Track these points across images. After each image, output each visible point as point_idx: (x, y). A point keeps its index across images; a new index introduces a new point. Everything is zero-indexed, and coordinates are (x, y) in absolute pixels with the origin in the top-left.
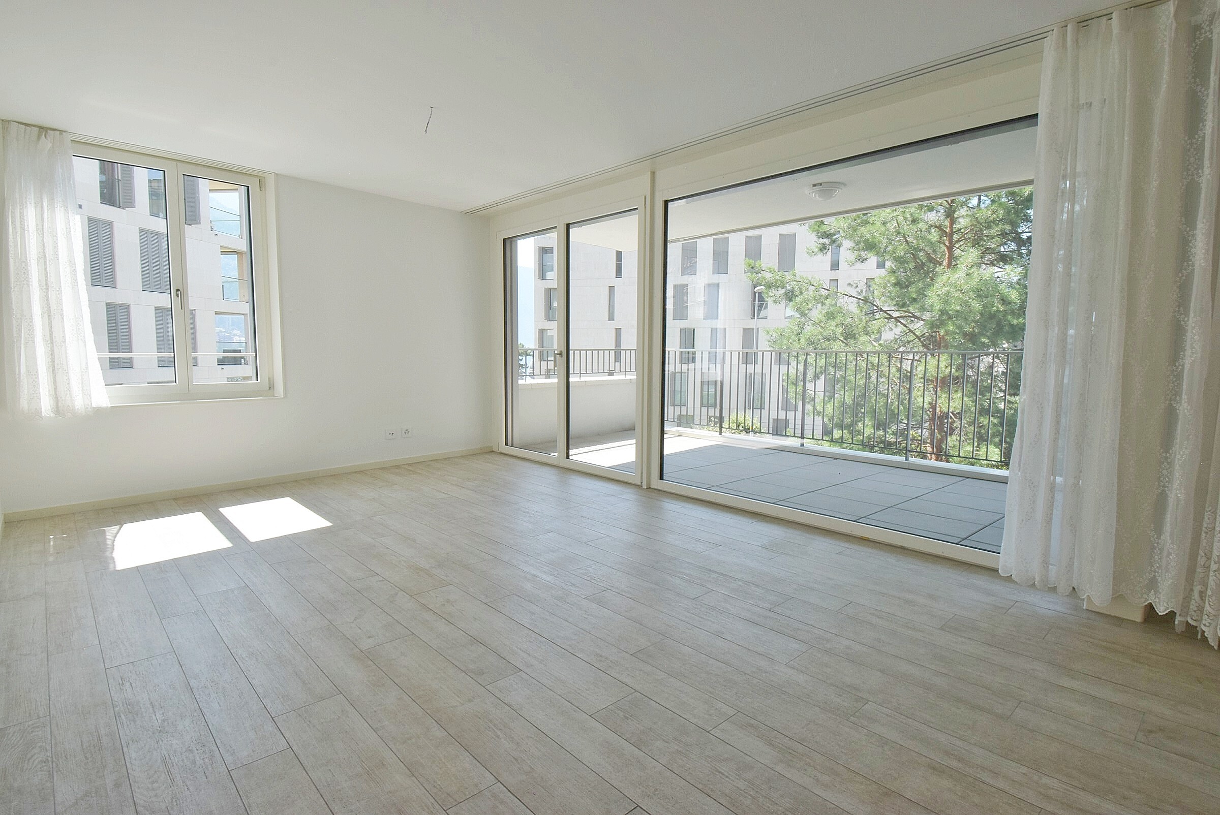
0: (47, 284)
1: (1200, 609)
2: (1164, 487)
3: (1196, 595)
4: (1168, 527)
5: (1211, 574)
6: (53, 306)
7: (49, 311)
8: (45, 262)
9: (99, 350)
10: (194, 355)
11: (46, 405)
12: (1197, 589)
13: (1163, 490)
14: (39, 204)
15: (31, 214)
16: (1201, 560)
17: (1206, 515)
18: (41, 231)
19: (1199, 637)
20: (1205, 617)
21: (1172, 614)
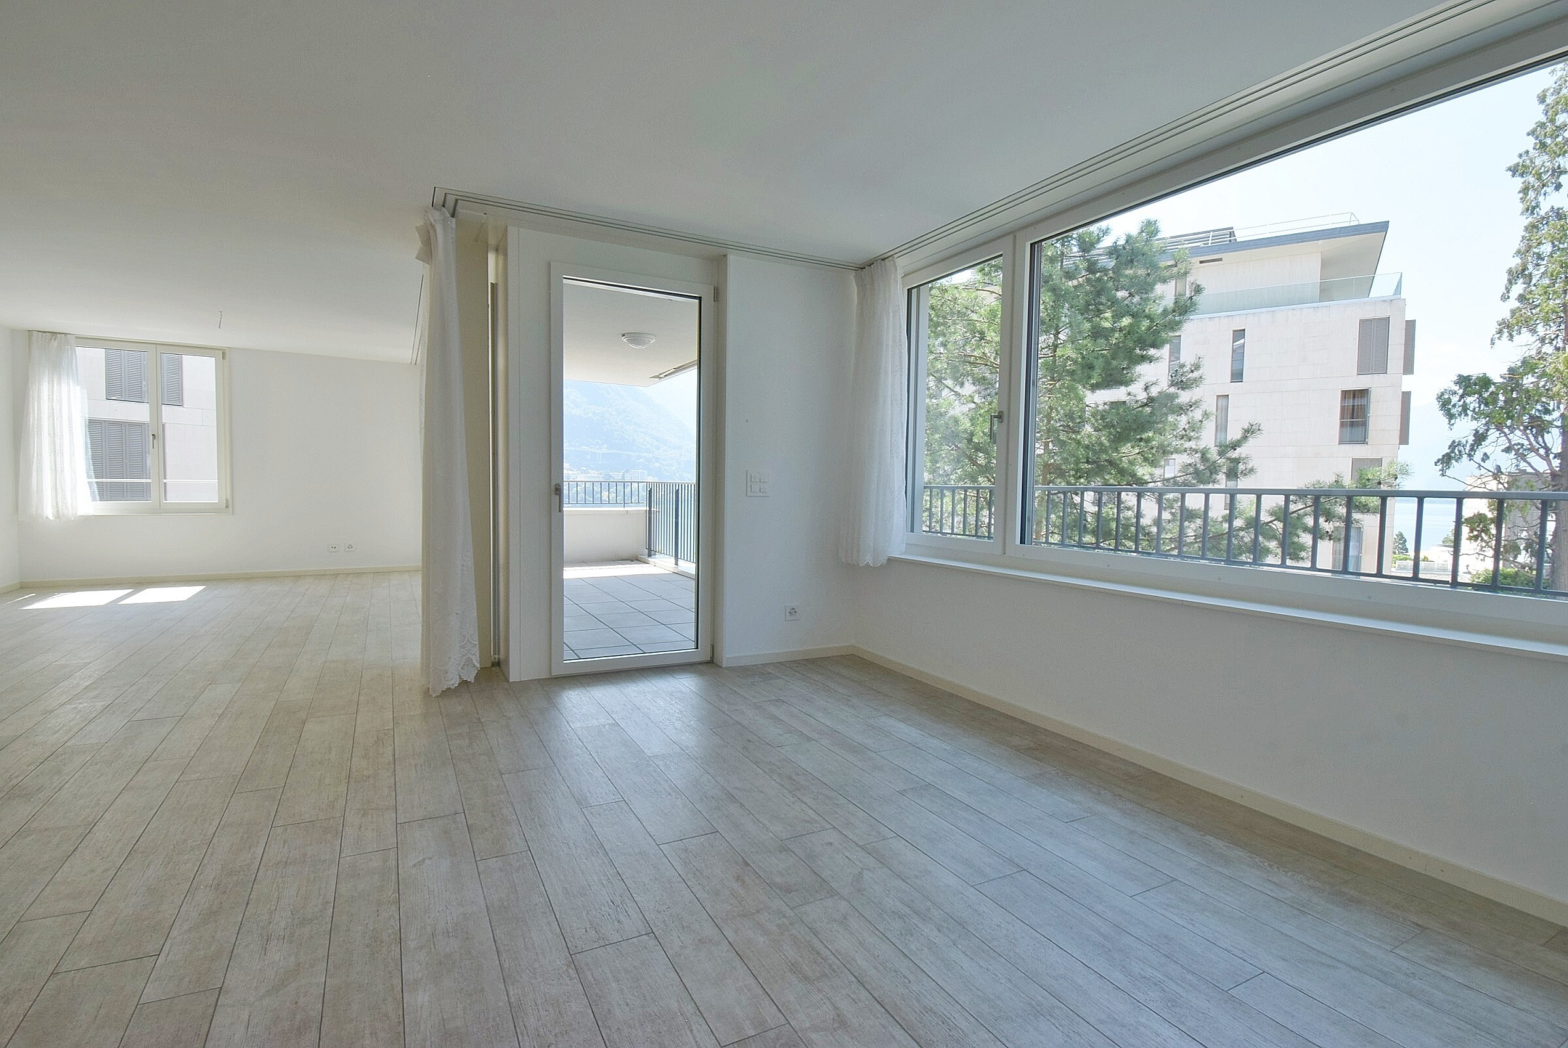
0: (54, 434)
6: (58, 448)
7: (55, 451)
8: (53, 419)
9: (89, 477)
10: (165, 481)
11: (49, 512)
14: (51, 382)
15: (45, 388)
18: (51, 400)
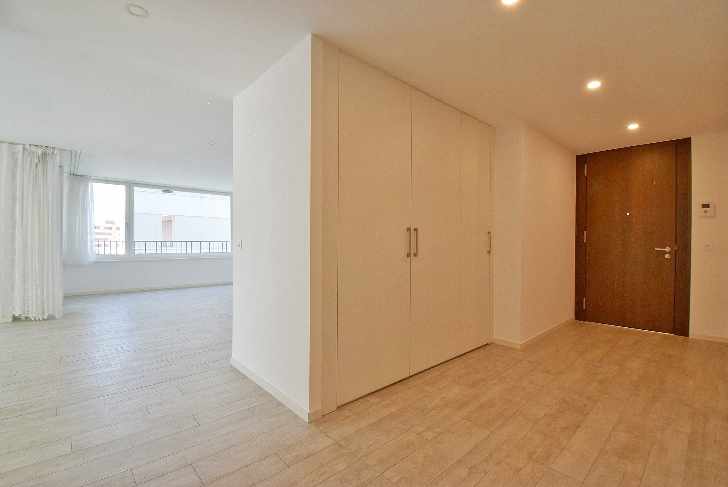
1: (28, 311)
2: (13, 280)
3: (26, 307)
4: (16, 291)
5: (30, 300)
12: (26, 306)
13: (13, 281)
16: (26, 298)
17: (27, 285)
19: (29, 319)
20: (30, 313)
21: (20, 315)
